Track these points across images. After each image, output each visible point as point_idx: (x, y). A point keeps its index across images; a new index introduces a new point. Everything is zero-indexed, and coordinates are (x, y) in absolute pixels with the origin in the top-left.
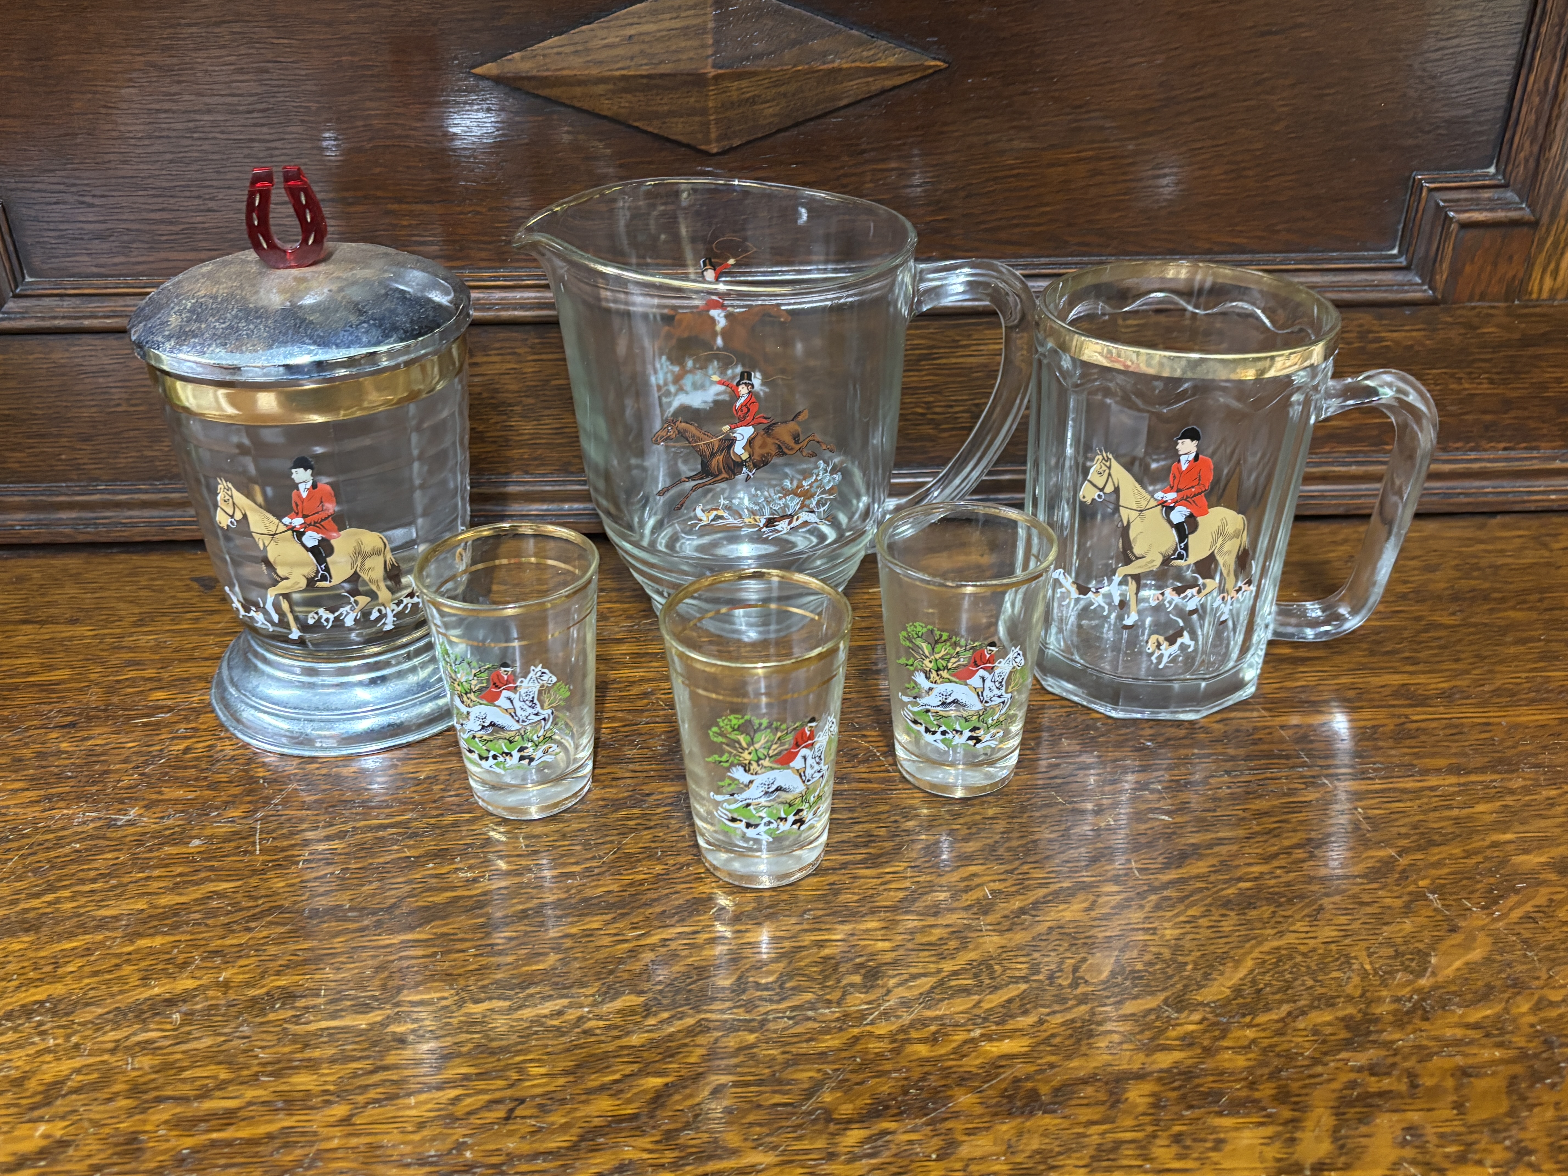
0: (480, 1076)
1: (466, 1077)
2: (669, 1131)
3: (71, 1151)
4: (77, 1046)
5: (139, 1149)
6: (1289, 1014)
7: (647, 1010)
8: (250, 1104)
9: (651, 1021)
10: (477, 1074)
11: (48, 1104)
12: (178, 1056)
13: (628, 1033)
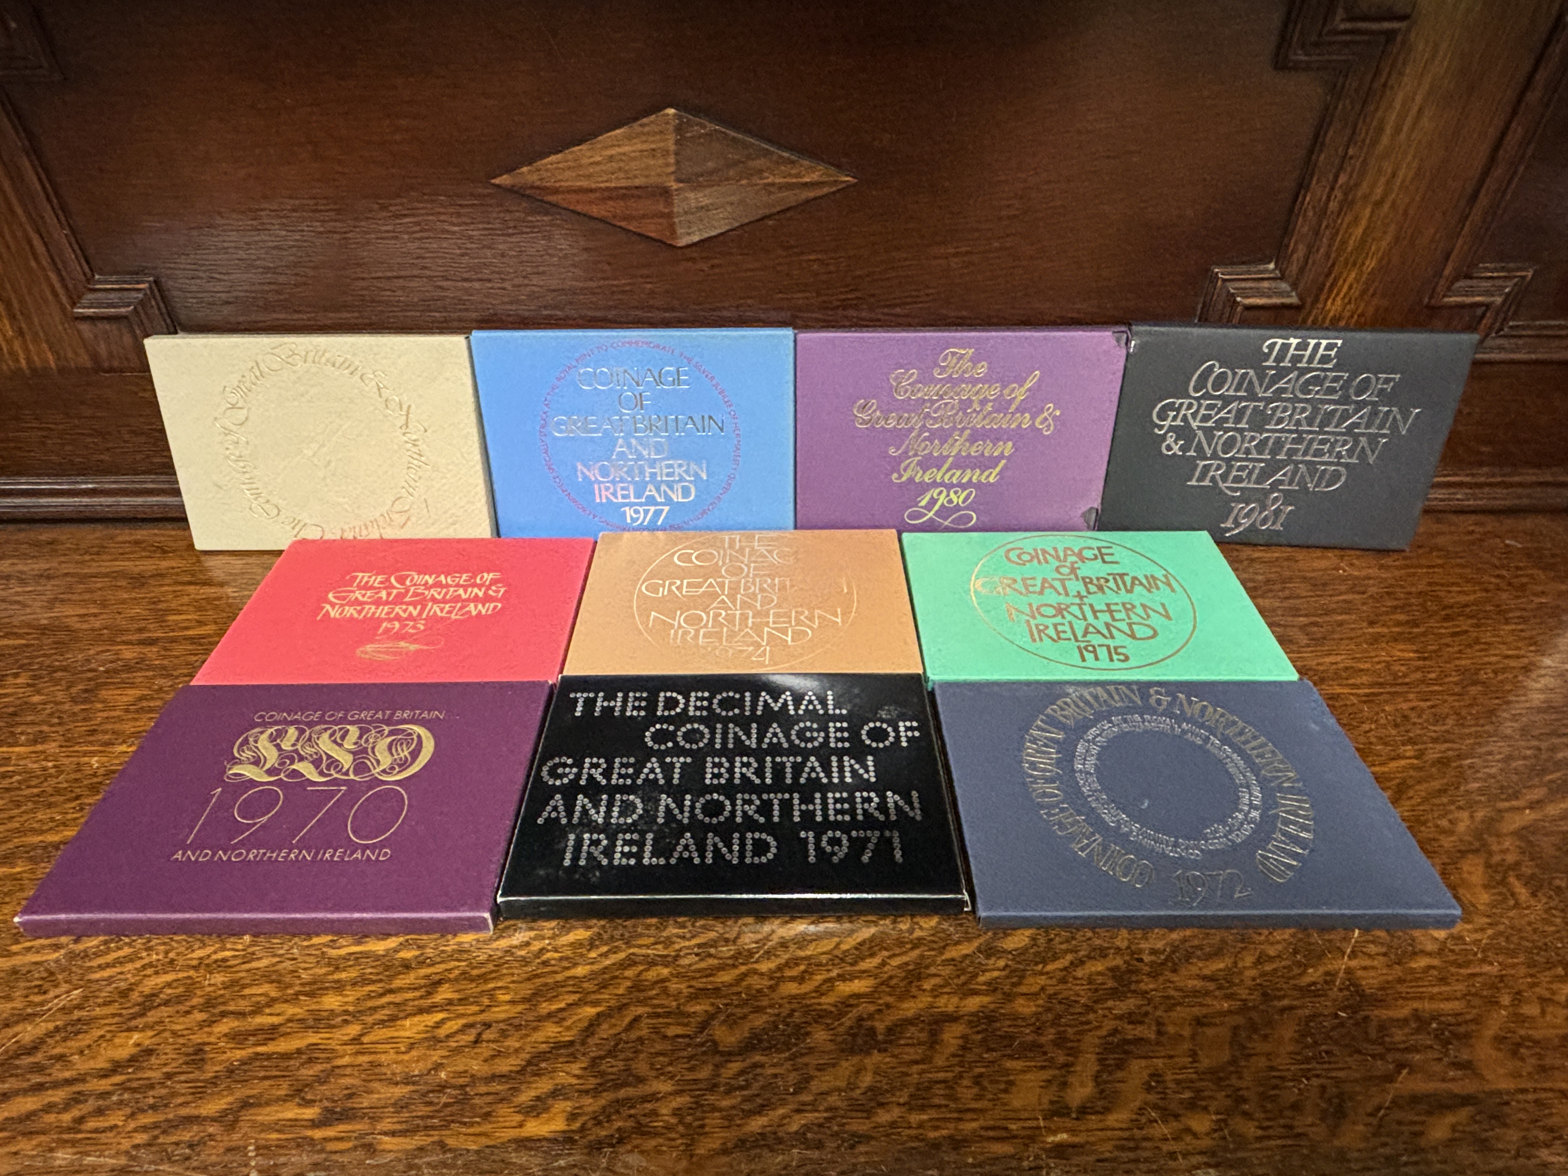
0: (462, 1001)
1: (450, 1002)
2: (594, 1059)
3: (153, 1060)
4: (172, 961)
5: (202, 1060)
6: (1072, 963)
7: (592, 944)
8: (289, 1020)
9: (593, 954)
10: (460, 1000)
11: (142, 1015)
12: (243, 974)
13: (575, 965)
